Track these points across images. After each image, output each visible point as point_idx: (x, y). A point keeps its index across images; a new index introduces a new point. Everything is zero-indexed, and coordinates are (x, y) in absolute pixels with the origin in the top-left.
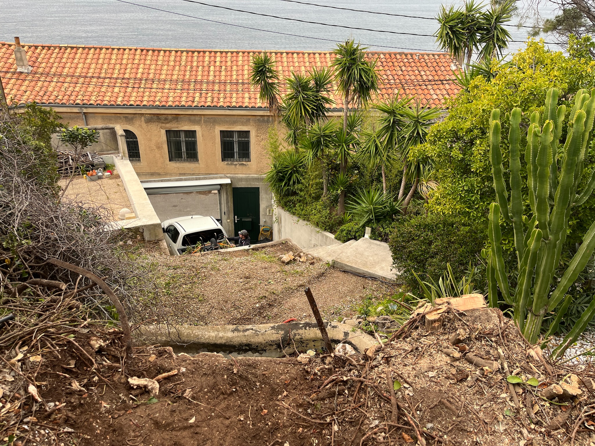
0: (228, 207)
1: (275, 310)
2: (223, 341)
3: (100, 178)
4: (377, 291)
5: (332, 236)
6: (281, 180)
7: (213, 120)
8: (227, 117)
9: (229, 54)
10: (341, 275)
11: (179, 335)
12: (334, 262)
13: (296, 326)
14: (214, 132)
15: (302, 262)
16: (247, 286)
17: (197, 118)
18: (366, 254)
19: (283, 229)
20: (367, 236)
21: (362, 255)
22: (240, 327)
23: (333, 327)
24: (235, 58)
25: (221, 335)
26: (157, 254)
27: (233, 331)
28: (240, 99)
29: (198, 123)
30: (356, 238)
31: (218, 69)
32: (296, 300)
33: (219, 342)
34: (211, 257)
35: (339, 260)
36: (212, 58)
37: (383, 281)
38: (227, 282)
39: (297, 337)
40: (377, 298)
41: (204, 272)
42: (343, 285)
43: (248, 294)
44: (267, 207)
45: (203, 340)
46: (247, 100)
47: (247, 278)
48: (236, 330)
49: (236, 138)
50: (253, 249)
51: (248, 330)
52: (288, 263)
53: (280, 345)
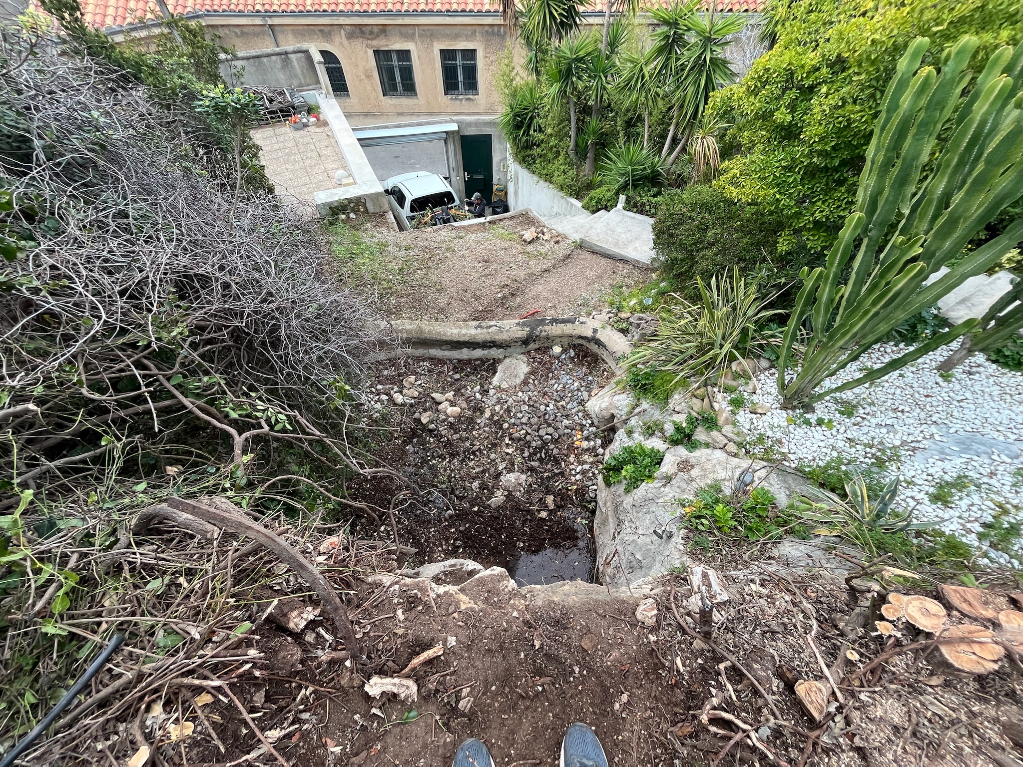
0: (457, 162)
1: (518, 299)
2: (467, 339)
3: (305, 126)
4: (629, 277)
5: (578, 204)
6: (518, 127)
7: (430, 33)
8: (448, 28)
10: (589, 256)
11: (421, 331)
12: (582, 241)
13: (542, 322)
14: (432, 51)
15: (546, 241)
16: (487, 271)
17: (410, 30)
18: (619, 230)
19: (520, 191)
20: (620, 205)
21: (613, 231)
22: (484, 324)
23: (582, 323)
25: (463, 332)
26: (384, 230)
27: (476, 328)
29: (410, 37)
30: (606, 208)
32: (540, 287)
33: (462, 339)
34: (444, 233)
35: (587, 239)
37: (636, 265)
38: (464, 267)
39: (544, 334)
40: (628, 287)
41: (439, 254)
42: (591, 270)
43: (488, 282)
44: (501, 160)
45: (444, 338)
47: (486, 261)
48: (479, 326)
49: (459, 61)
50: (490, 222)
51: (491, 326)
52: (530, 242)
53: (525, 342)
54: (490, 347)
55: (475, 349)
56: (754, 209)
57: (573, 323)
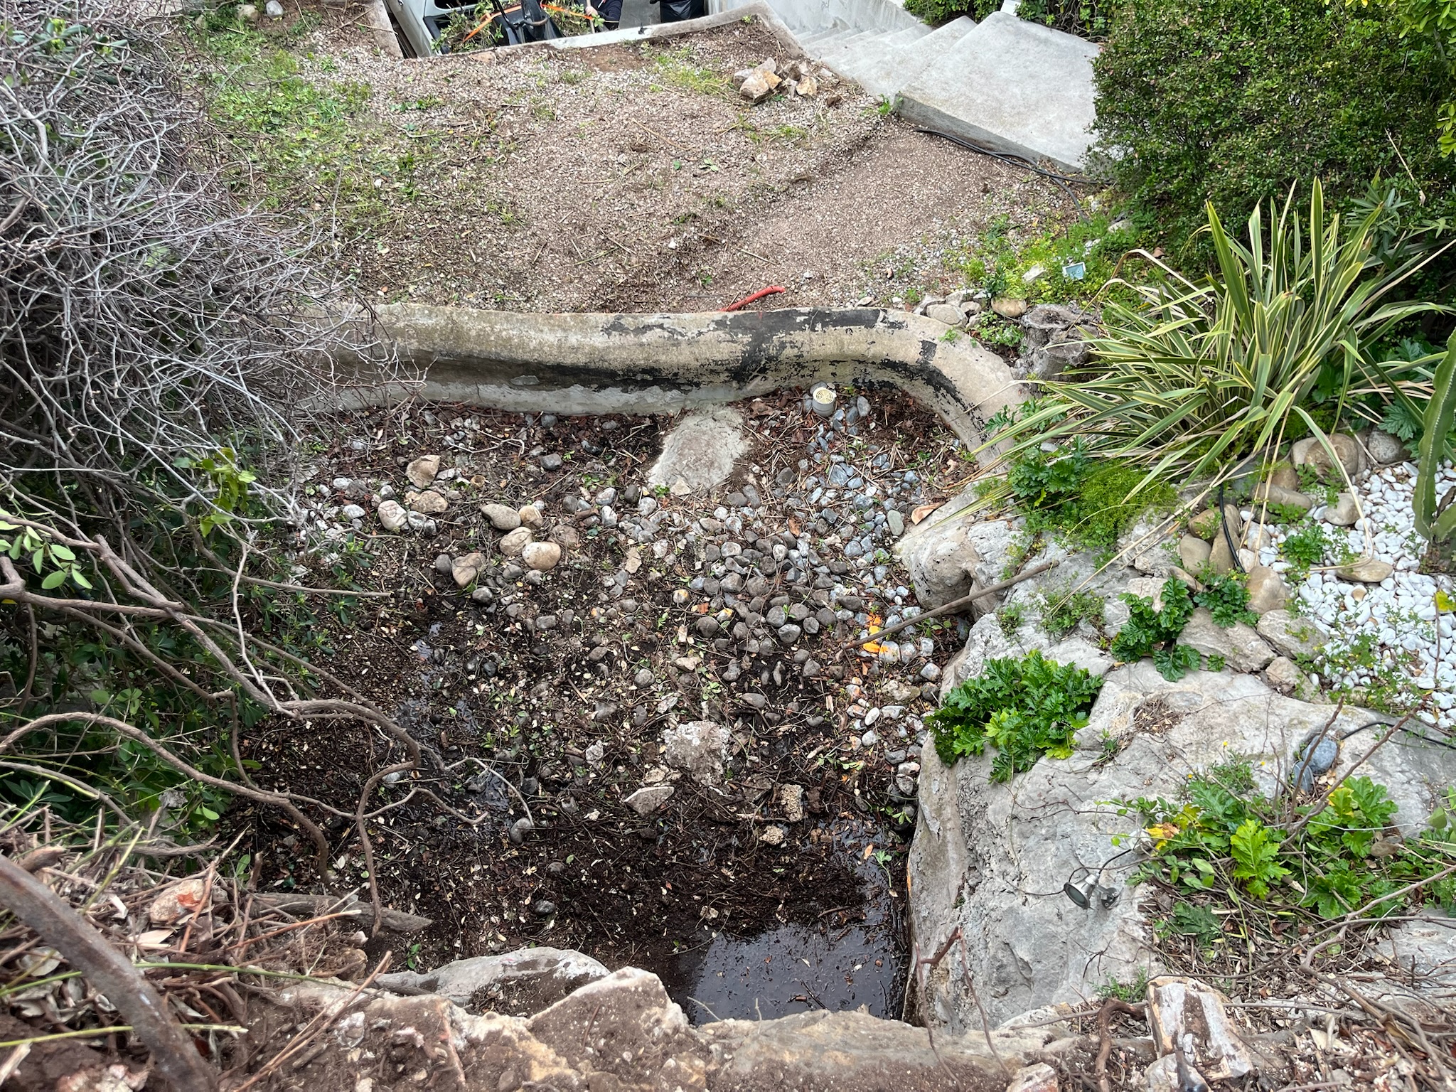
1: (724, 257)
2: (581, 360)
4: (1026, 203)
10: (920, 144)
11: (457, 333)
12: (903, 102)
13: (786, 320)
15: (805, 97)
16: (641, 177)
18: (1003, 73)
20: (1010, 6)
21: (988, 76)
22: (628, 320)
23: (894, 325)
25: (574, 339)
26: (361, 51)
27: (607, 331)
30: (973, 13)
32: (785, 226)
33: (569, 360)
34: (526, 66)
35: (917, 97)
37: (1045, 171)
38: (579, 162)
39: (789, 352)
40: (1021, 230)
41: (510, 125)
42: (924, 182)
43: (644, 206)
45: (521, 355)
47: (639, 149)
48: (616, 327)
50: (653, 42)
51: (649, 328)
52: (761, 101)
53: (740, 373)
54: (644, 385)
55: (602, 387)
56: (1371, 27)
57: (870, 324)
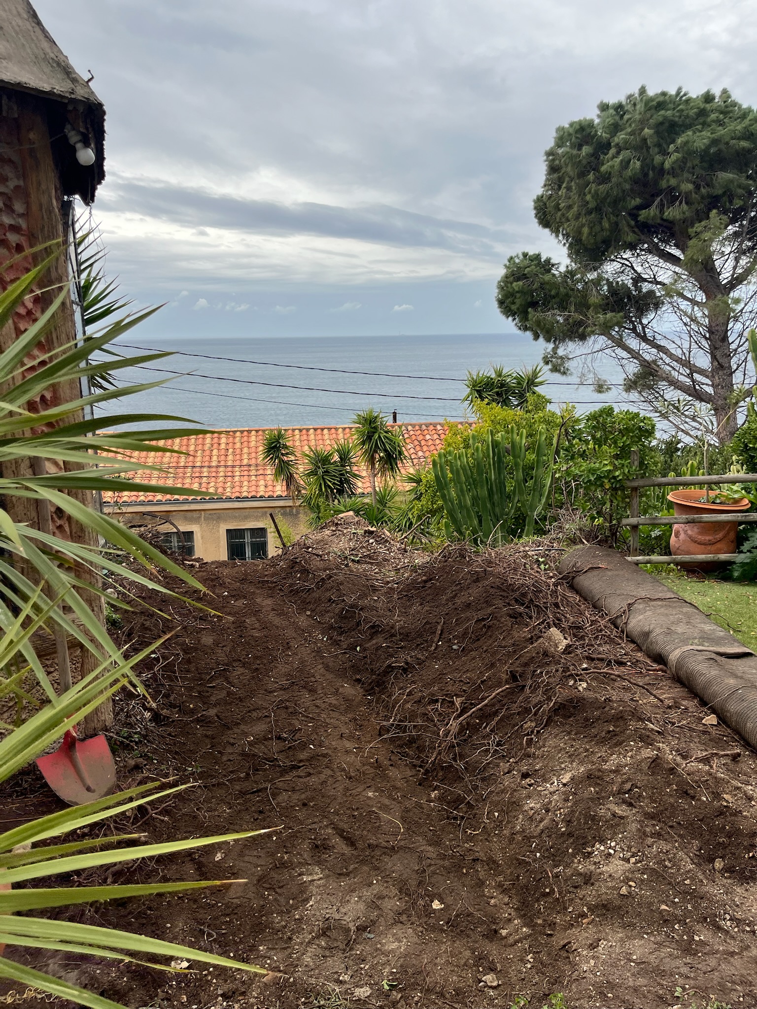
7: (217, 516)
8: (236, 511)
9: (238, 434)
14: (218, 531)
17: (195, 515)
24: (245, 439)
28: (254, 488)
29: (196, 520)
31: (223, 452)
36: (216, 440)
46: (262, 488)
49: (248, 539)
